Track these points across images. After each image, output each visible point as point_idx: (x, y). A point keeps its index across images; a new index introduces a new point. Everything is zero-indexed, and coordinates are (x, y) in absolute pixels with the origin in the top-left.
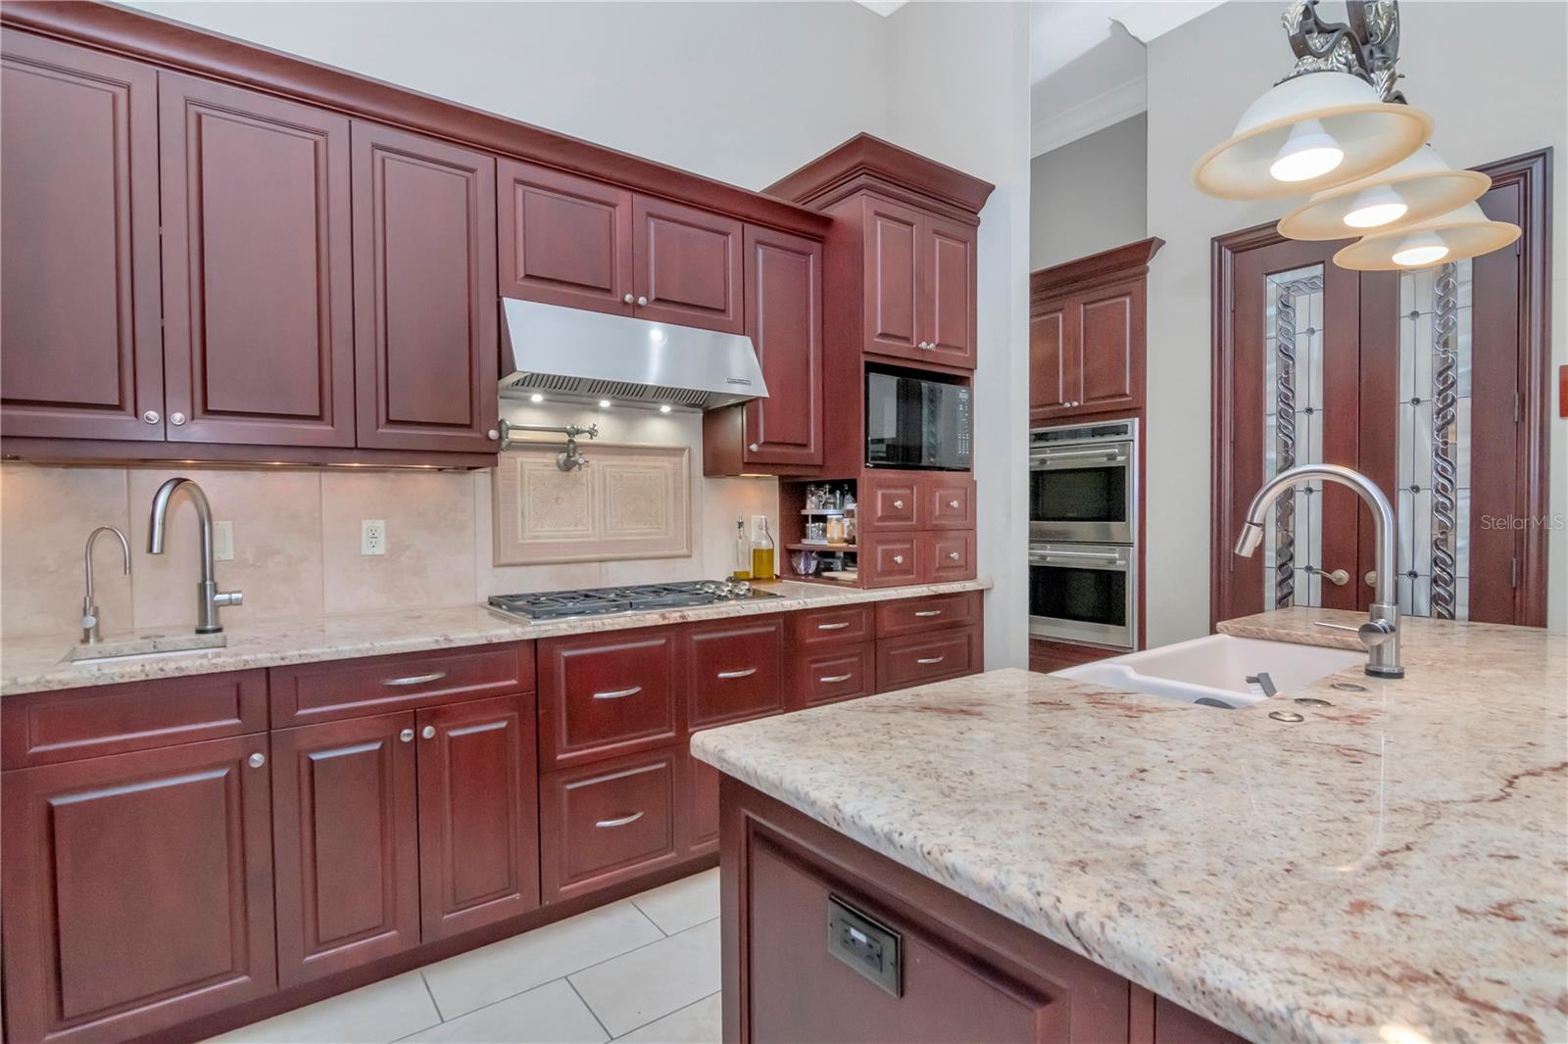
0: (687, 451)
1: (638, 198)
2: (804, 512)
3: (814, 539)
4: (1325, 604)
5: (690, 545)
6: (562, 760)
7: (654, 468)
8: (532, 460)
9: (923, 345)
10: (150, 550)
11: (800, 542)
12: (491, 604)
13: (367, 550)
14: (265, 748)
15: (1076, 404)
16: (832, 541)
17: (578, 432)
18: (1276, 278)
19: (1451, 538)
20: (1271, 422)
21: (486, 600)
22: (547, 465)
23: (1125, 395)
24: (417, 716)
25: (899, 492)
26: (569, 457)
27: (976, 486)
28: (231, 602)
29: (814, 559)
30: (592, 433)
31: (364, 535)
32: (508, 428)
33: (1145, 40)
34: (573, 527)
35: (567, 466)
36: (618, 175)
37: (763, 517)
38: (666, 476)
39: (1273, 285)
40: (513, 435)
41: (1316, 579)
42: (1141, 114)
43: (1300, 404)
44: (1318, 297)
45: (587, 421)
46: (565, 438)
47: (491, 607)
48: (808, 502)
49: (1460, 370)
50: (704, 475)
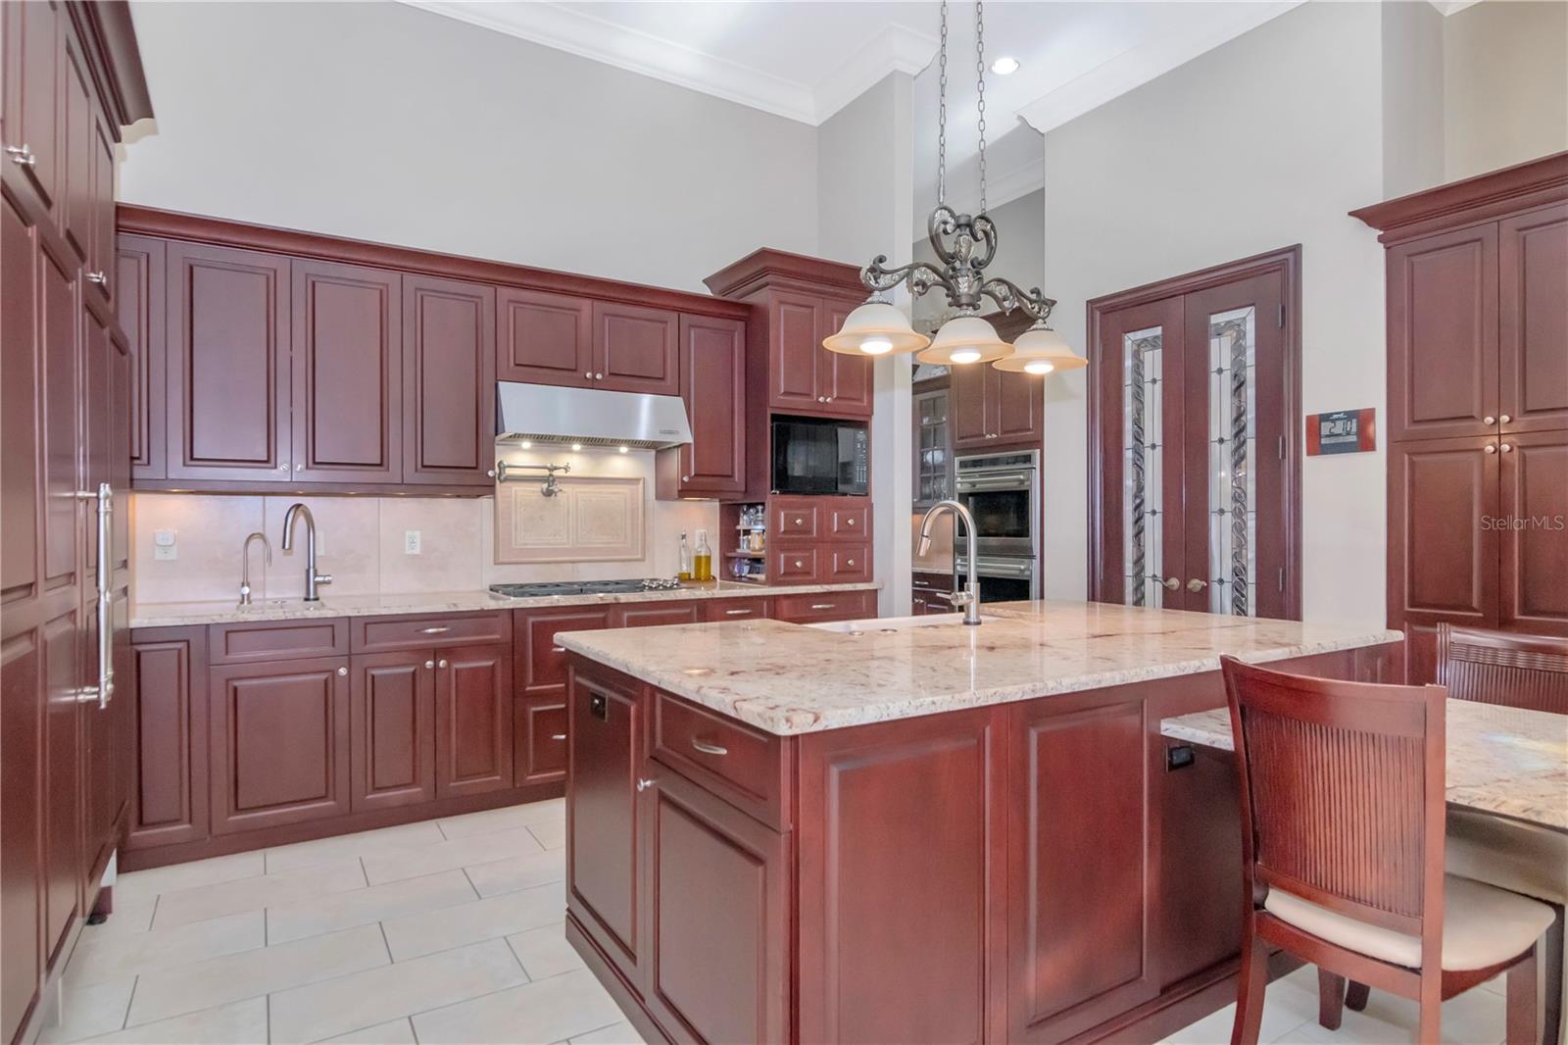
0: (642, 482)
1: (596, 303)
2: (738, 527)
3: (743, 549)
4: (1165, 606)
5: (644, 553)
6: (530, 691)
7: (615, 493)
8: (523, 488)
9: (821, 399)
10: (284, 547)
11: (735, 551)
12: (491, 590)
13: (409, 552)
14: (347, 665)
15: (994, 436)
16: (754, 550)
17: (556, 468)
18: (1131, 335)
19: (1244, 551)
20: (1128, 455)
21: (488, 588)
22: (534, 492)
23: (1029, 430)
24: (436, 653)
25: (799, 512)
26: (549, 486)
27: (872, 507)
28: (324, 582)
29: (747, 564)
30: (566, 469)
31: (407, 539)
32: (505, 467)
33: (1042, 131)
34: (552, 537)
35: (548, 493)
36: (582, 290)
37: (703, 531)
38: (626, 500)
39: (1130, 340)
40: (509, 471)
41: (1159, 586)
42: (1039, 191)
43: (1147, 441)
44: (1159, 352)
45: (563, 460)
46: (546, 473)
47: (491, 592)
48: (741, 519)
49: (1248, 417)
50: (657, 498)
